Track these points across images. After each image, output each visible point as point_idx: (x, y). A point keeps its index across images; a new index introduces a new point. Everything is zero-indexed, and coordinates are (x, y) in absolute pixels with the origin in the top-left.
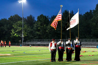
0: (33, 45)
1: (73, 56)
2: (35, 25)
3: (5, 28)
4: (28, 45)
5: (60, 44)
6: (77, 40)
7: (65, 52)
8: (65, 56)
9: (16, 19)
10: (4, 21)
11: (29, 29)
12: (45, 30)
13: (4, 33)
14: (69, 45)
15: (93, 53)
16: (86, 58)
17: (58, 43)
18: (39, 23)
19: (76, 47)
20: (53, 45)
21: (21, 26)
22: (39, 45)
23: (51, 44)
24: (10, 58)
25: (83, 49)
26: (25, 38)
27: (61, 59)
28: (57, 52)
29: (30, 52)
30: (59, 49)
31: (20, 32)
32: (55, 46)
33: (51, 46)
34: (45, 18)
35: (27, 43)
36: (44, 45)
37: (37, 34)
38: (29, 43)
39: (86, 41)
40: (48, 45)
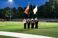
0: (16, 21)
1: (35, 26)
2: (16, 12)
3: (2, 13)
4: (13, 21)
5: (28, 21)
6: (36, 19)
7: (31, 24)
8: (31, 26)
9: (7, 9)
10: (2, 10)
11: (14, 13)
12: (21, 14)
13: (2, 15)
14: (33, 21)
15: (44, 25)
16: (41, 27)
17: (27, 20)
18: (18, 11)
19: (36, 22)
20: (25, 21)
21: (10, 12)
22: (18, 21)
23: (24, 20)
24: (4, 27)
25: (39, 23)
26: (12, 17)
27: (29, 27)
28: (27, 24)
29: (14, 24)
30: (28, 23)
31: (9, 15)
32: (26, 21)
33: (24, 21)
34: (21, 8)
35: (12, 20)
36: (21, 21)
37: (18, 16)
38: (14, 20)
39: (41, 19)
40: (22, 21)
